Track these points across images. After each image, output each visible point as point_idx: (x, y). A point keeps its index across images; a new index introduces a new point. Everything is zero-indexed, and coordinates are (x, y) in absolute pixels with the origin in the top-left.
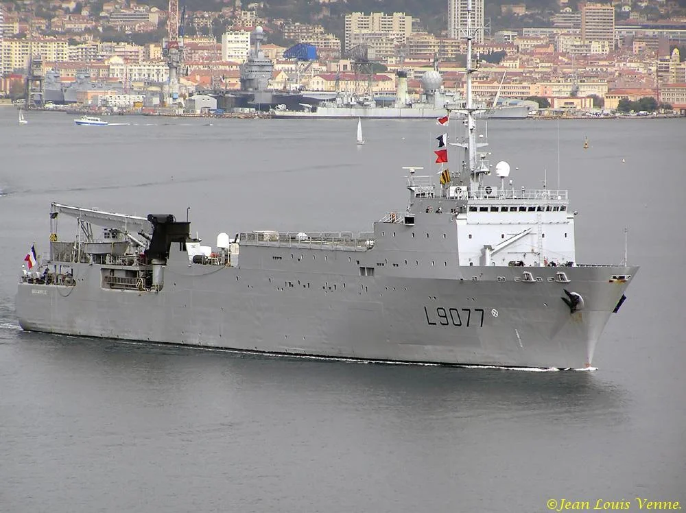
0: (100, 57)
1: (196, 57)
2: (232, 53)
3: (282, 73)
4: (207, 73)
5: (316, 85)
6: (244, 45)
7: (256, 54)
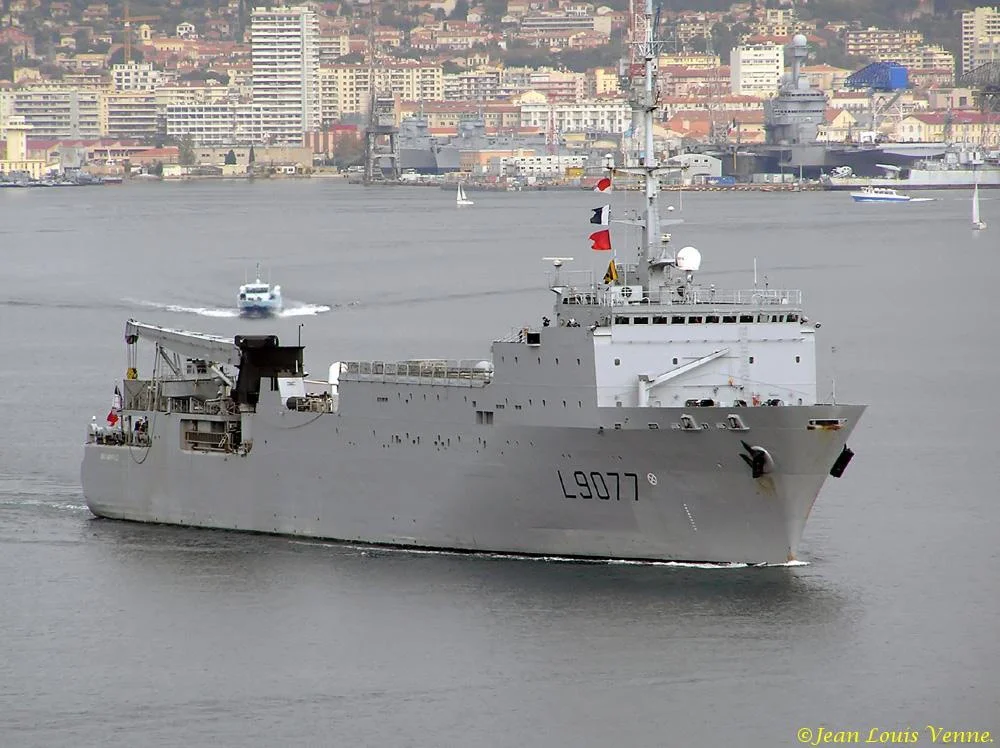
0: (503, 93)
1: (683, 89)
2: (751, 81)
3: (845, 113)
4: (701, 116)
5: (908, 132)
6: (772, 68)
7: (795, 81)
